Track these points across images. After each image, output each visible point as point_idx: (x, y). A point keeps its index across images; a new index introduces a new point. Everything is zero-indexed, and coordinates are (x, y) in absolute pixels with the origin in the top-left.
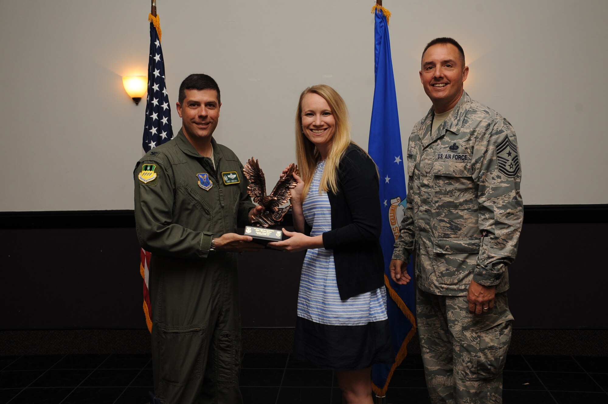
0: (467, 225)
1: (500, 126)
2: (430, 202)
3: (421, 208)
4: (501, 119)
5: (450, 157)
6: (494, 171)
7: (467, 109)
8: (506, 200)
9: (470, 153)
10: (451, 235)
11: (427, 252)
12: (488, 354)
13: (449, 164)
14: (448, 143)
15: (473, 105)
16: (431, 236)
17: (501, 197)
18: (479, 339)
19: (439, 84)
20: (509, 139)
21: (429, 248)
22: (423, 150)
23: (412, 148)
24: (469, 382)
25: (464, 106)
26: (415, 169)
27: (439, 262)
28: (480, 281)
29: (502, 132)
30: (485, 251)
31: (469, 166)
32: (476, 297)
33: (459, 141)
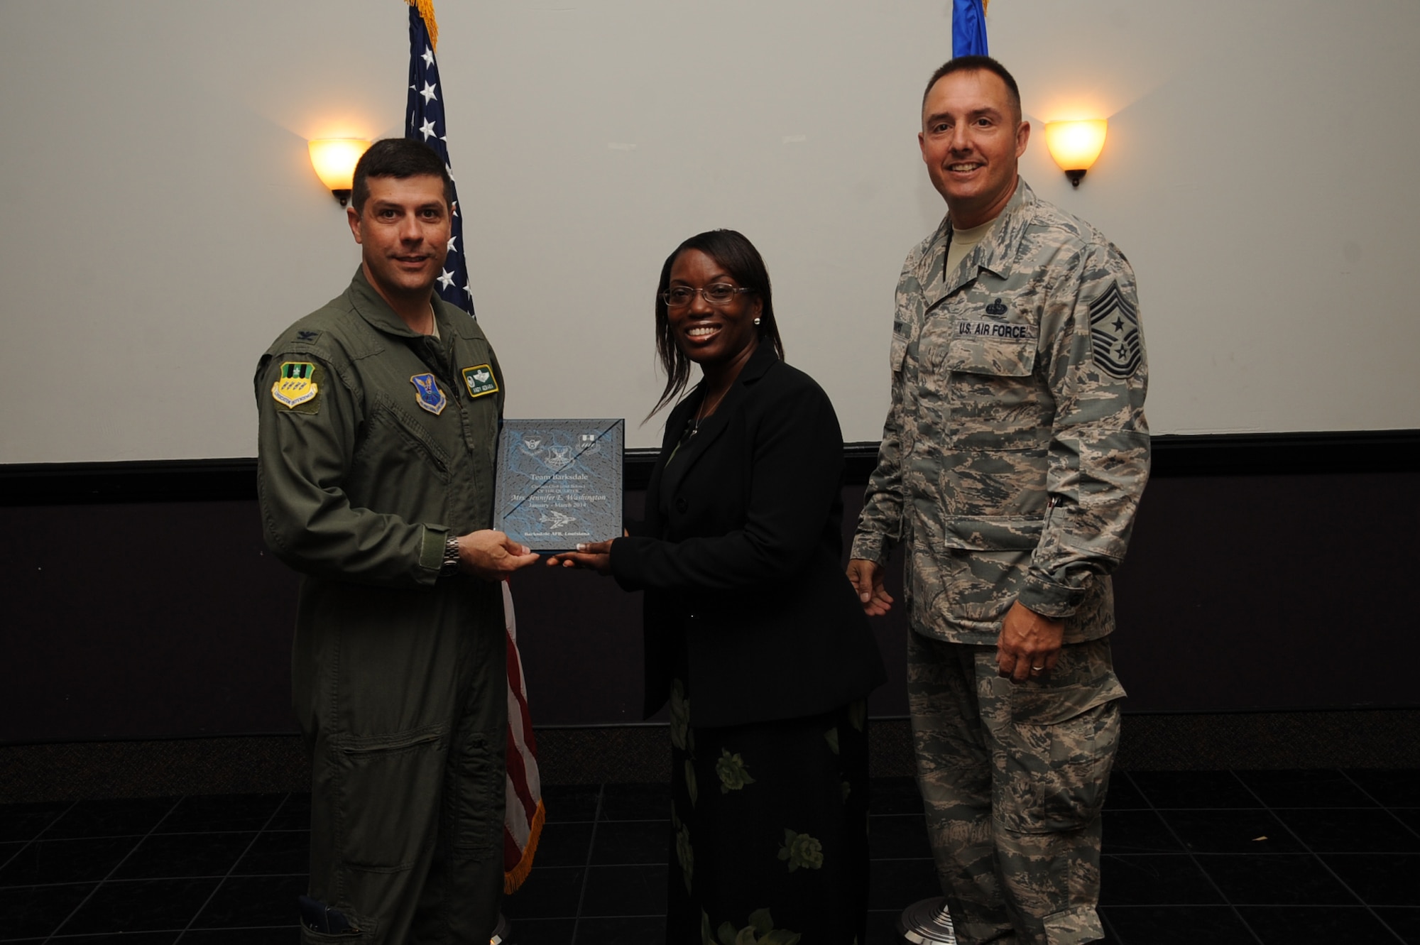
0: (1022, 487)
1: (1102, 260)
2: (938, 432)
3: (919, 446)
4: (1103, 244)
5: (988, 330)
6: (1083, 364)
7: (1027, 221)
8: (1108, 430)
9: (1032, 322)
10: (984, 508)
11: (930, 546)
12: (1069, 775)
13: (985, 347)
14: (985, 298)
15: (1040, 212)
16: (939, 510)
17: (1096, 422)
18: (1049, 742)
19: (963, 165)
20: (1118, 291)
21: (933, 536)
22: (927, 312)
23: (901, 308)
24: (1027, 839)
25: (1020, 214)
26: (908, 357)
27: (956, 569)
28: (1035, 605)
29: (1105, 275)
30: (1053, 538)
31: (1030, 352)
32: (1021, 639)
33: (1008, 294)
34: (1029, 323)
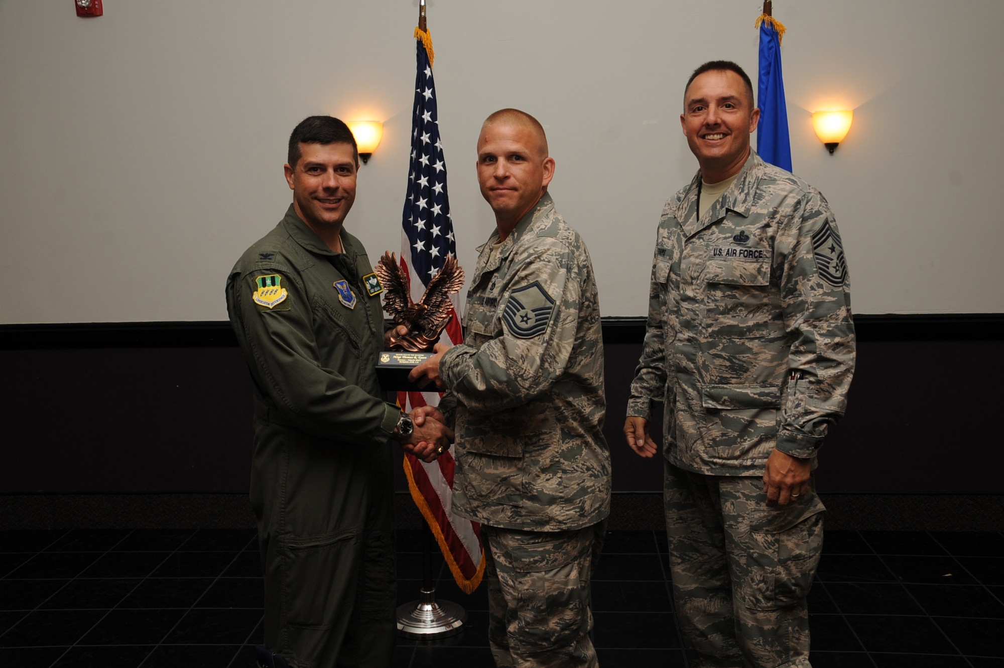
0: (758, 363)
1: (815, 204)
2: (696, 326)
3: (680, 336)
4: (815, 193)
5: (735, 253)
7: (759, 177)
8: (833, 323)
9: (767, 246)
10: (731, 379)
11: (690, 406)
12: (792, 568)
13: (734, 265)
14: (731, 230)
15: (768, 170)
16: (697, 381)
17: (825, 318)
18: (777, 545)
19: (713, 135)
20: (830, 226)
21: (692, 399)
22: (686, 242)
23: (664, 239)
24: (762, 614)
25: (754, 172)
26: (671, 273)
27: (710, 422)
28: (791, 451)
29: (820, 215)
30: (800, 402)
31: (766, 268)
32: (783, 477)
33: (749, 228)
34: (765, 248)
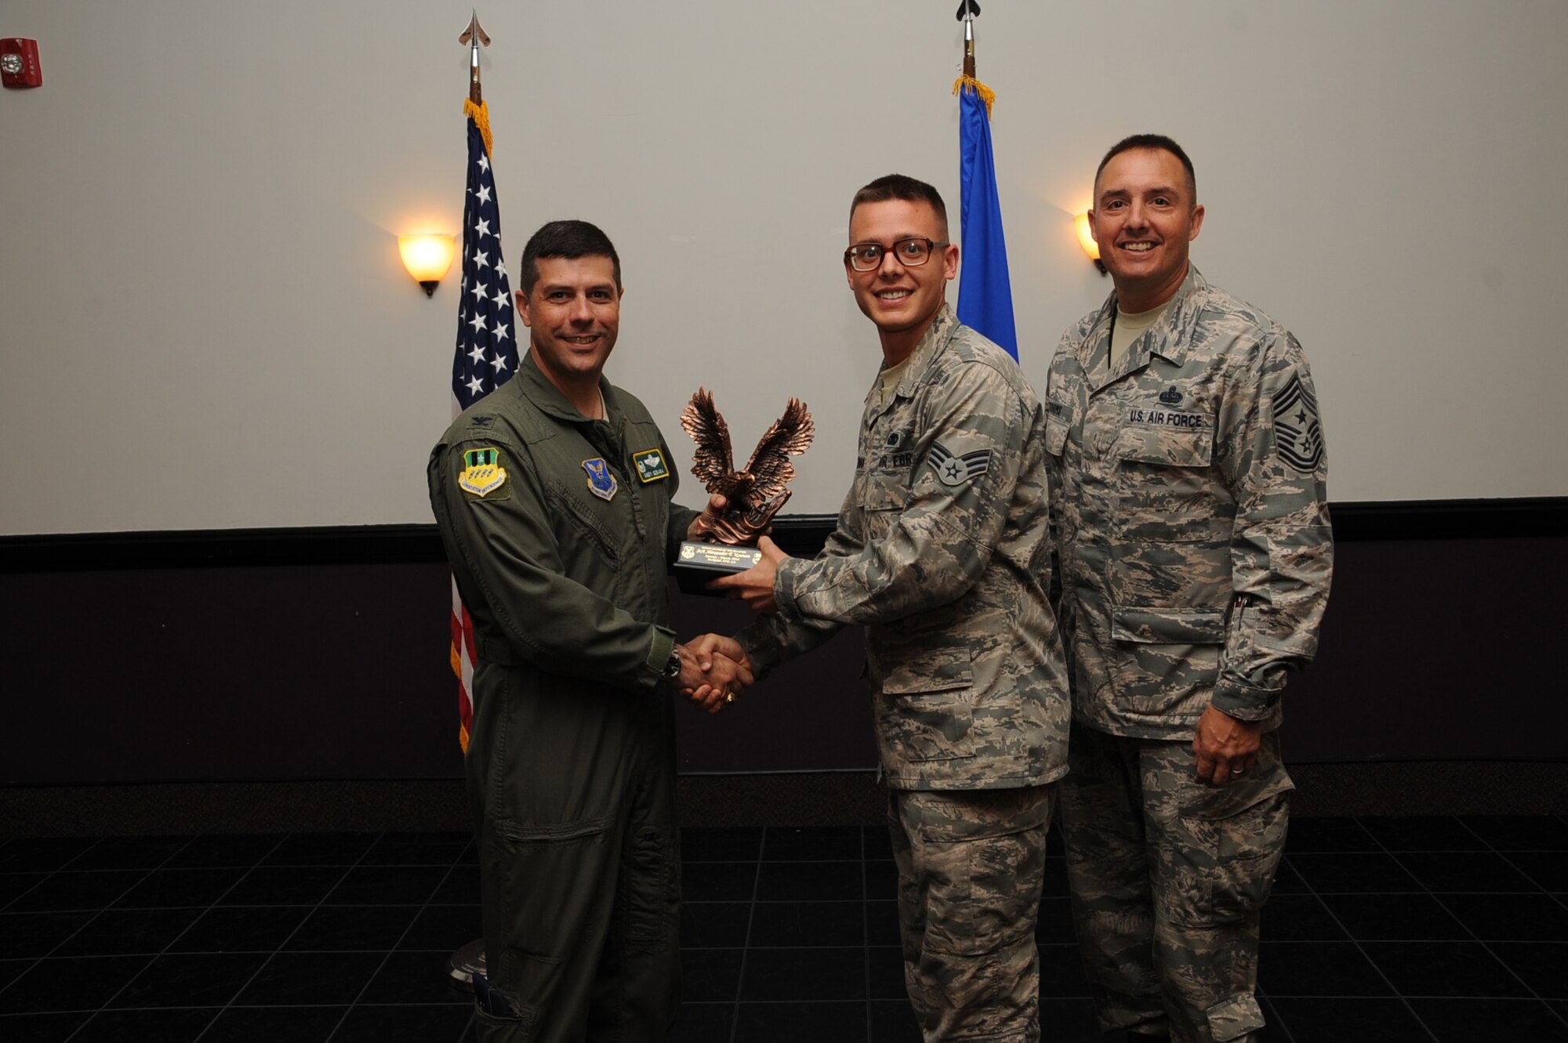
0: (1193, 579)
1: (1282, 351)
2: (1104, 521)
3: (1082, 534)
4: (1282, 333)
5: (1162, 419)
6: (1268, 458)
7: (1199, 307)
8: (1296, 526)
9: (1209, 410)
10: (1154, 599)
11: (1094, 636)
12: (1237, 870)
13: (1160, 436)
14: (1158, 385)
15: (1213, 297)
16: (1105, 600)
17: (1284, 518)
18: (1217, 837)
19: (1137, 243)
20: (1299, 382)
21: (1098, 626)
22: (1091, 397)
23: (1059, 390)
24: (1193, 933)
25: (1192, 299)
26: (1069, 441)
27: (1123, 661)
28: (1233, 710)
29: (1286, 366)
30: (1246, 639)
31: (1206, 441)
32: (1221, 746)
33: (1182, 382)
34: (1206, 412)
